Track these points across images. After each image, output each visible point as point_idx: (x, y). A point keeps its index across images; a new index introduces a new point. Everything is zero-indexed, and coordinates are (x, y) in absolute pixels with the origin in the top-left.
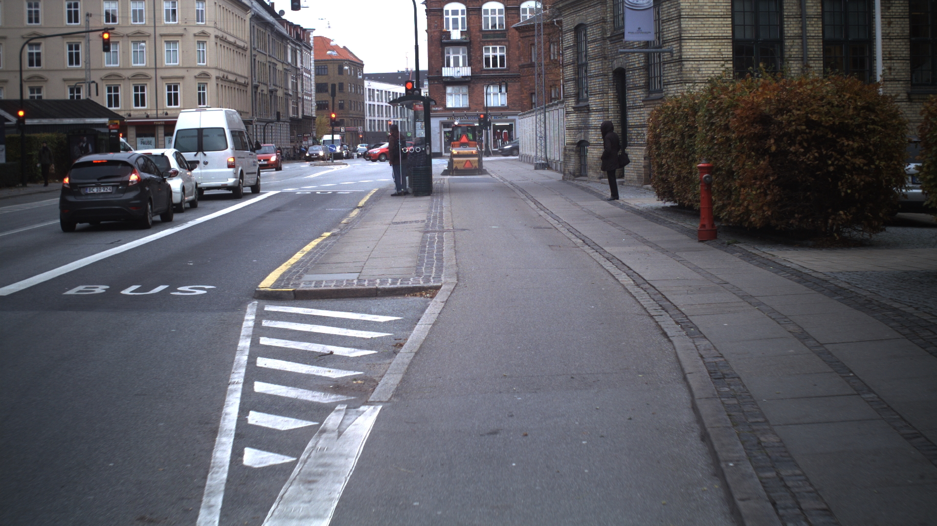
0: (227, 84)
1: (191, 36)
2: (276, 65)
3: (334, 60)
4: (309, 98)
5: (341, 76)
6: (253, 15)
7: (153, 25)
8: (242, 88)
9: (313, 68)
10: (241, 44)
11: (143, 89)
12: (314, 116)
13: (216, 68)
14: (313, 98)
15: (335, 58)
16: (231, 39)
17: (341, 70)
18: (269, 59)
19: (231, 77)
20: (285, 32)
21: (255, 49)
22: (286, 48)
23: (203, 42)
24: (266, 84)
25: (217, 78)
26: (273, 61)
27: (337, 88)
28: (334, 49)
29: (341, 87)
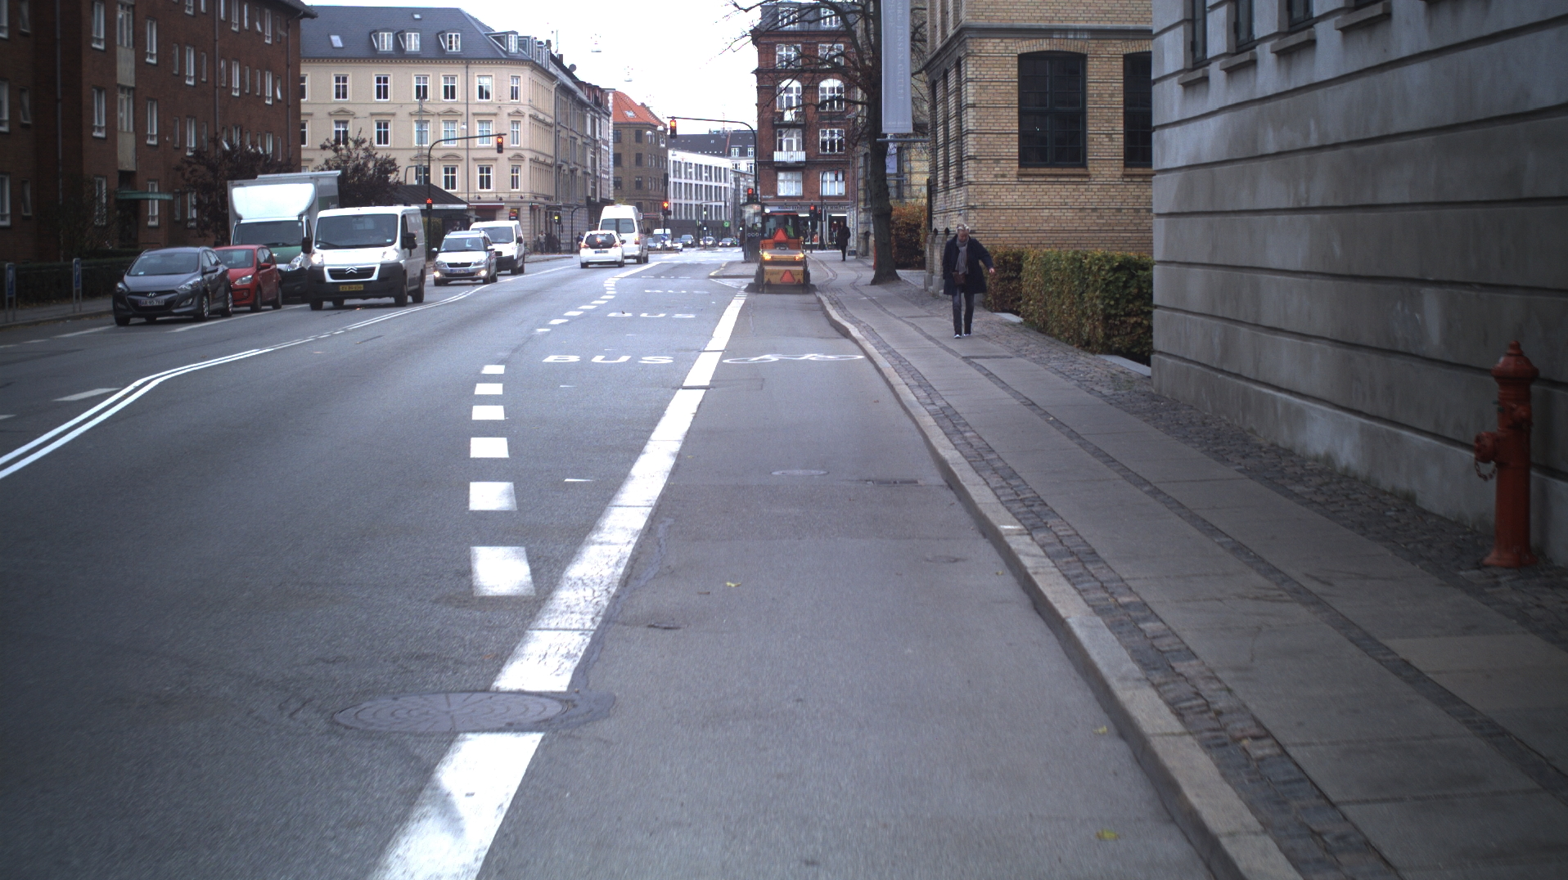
0: (537, 166)
1: (506, 115)
2: (575, 139)
3: (630, 124)
4: (607, 177)
5: (639, 145)
6: (558, 85)
7: (465, 101)
8: (549, 169)
9: (611, 138)
10: (549, 120)
11: (453, 171)
12: (612, 198)
13: (530, 150)
14: (611, 176)
15: (631, 121)
16: (541, 117)
17: (639, 136)
18: (571, 134)
19: (541, 159)
20: (585, 98)
21: (559, 124)
22: (585, 118)
23: (518, 122)
24: (567, 163)
25: (531, 160)
26: (574, 135)
27: (633, 159)
28: (630, 109)
29: (639, 159)
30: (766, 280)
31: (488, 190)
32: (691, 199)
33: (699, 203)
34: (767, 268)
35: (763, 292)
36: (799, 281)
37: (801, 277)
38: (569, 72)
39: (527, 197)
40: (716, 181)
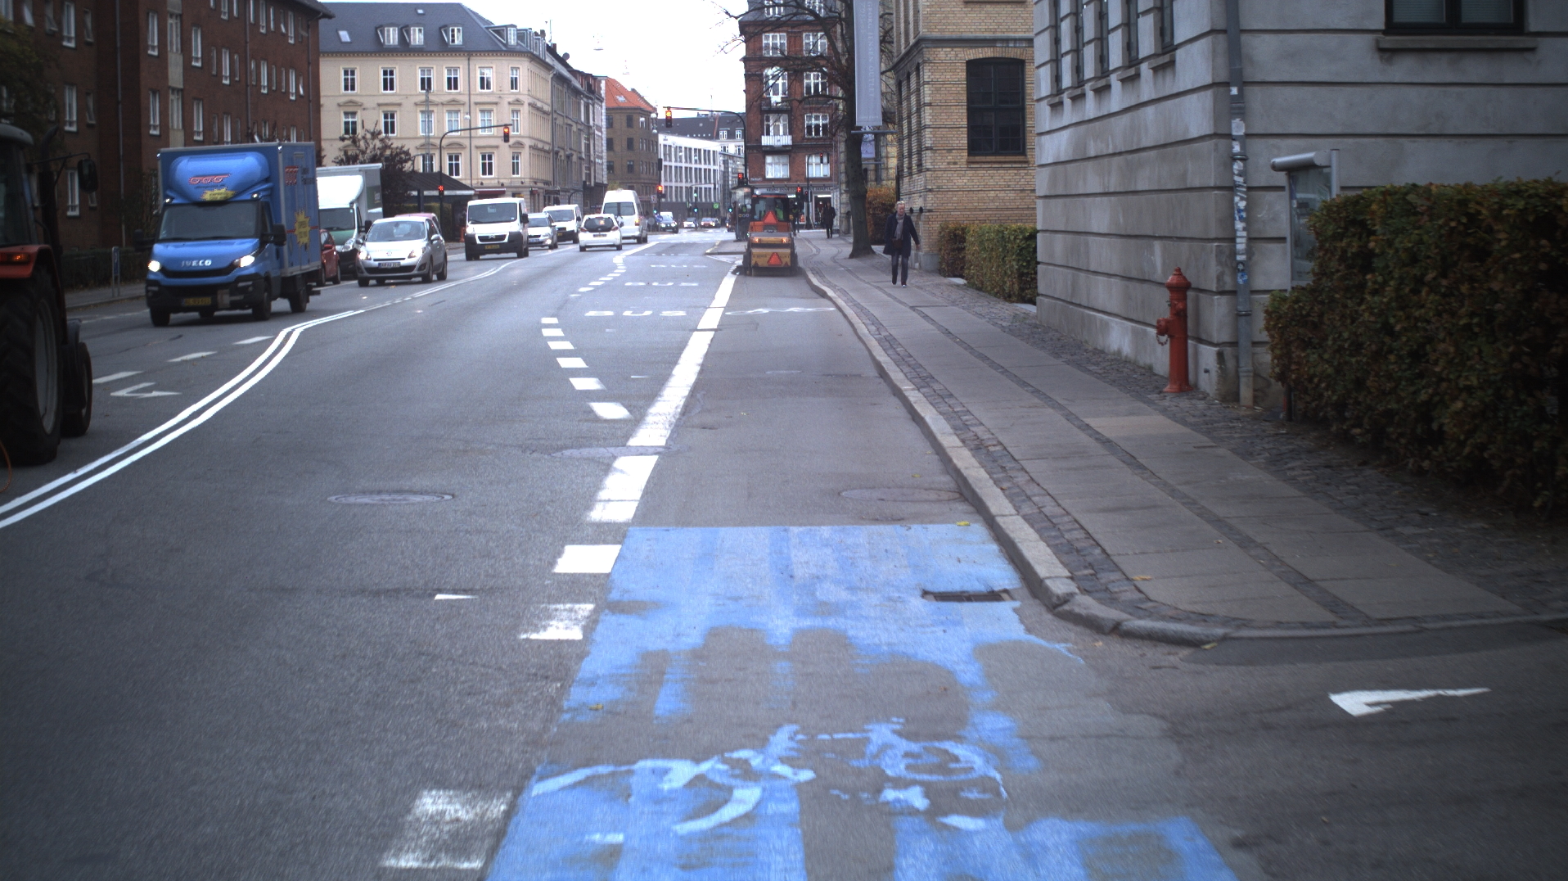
0: (536, 152)
1: (506, 104)
2: (571, 125)
3: (621, 109)
4: (600, 161)
5: (630, 130)
6: (554, 74)
7: (468, 92)
8: (547, 155)
9: (604, 124)
10: (547, 108)
11: (457, 158)
12: (605, 182)
13: (530, 137)
14: (605, 160)
15: (623, 106)
16: (539, 104)
17: (630, 122)
18: (566, 121)
19: (540, 145)
20: (578, 85)
21: (555, 111)
22: (579, 104)
23: (517, 111)
24: (563, 149)
25: (530, 147)
26: (570, 122)
27: (625, 144)
28: (621, 94)
29: (630, 143)
30: (753, 262)
31: (490, 176)
32: (681, 181)
33: (689, 185)
34: (755, 251)
35: (750, 275)
36: (786, 263)
37: (787, 260)
38: (563, 60)
39: (527, 182)
40: (705, 163)
